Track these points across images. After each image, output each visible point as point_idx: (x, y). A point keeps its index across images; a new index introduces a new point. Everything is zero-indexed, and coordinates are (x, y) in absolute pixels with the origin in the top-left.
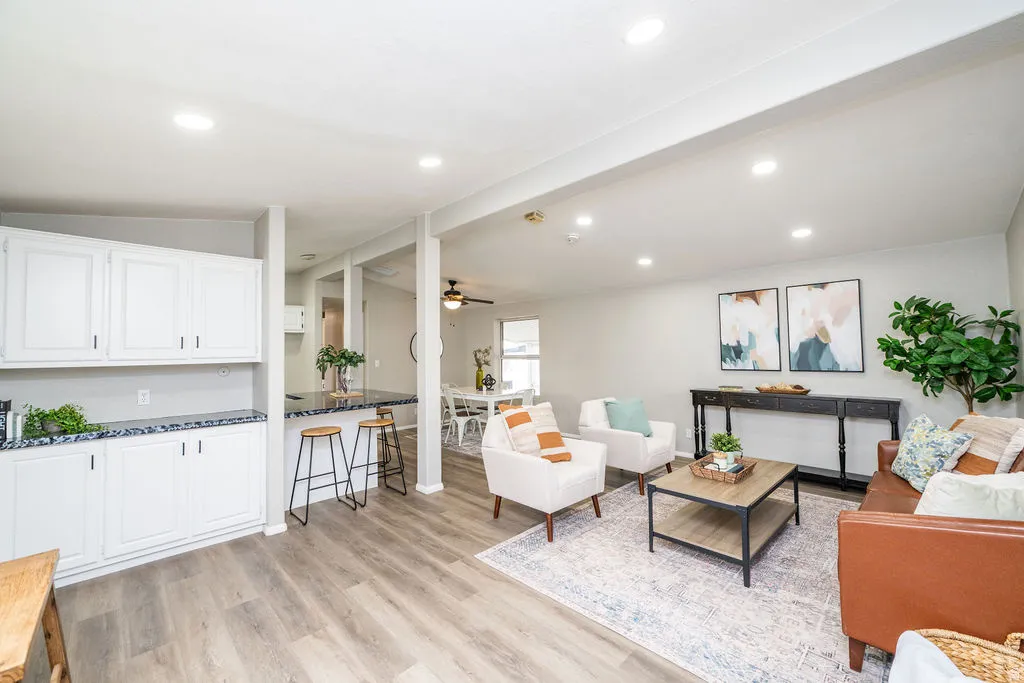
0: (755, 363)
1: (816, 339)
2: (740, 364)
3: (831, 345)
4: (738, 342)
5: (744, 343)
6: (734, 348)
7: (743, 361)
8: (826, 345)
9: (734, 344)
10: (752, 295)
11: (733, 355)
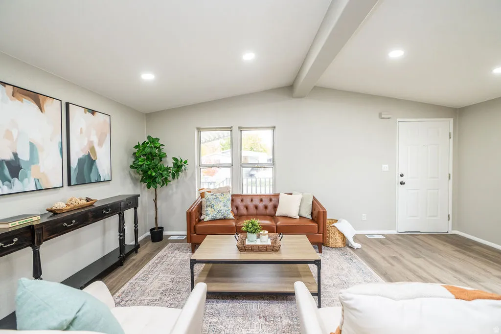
0: (37, 181)
1: (89, 156)
2: (17, 185)
3: (97, 161)
4: (15, 155)
5: (24, 156)
6: (8, 163)
7: (22, 181)
8: (95, 160)
9: (9, 157)
10: (36, 97)
11: (7, 172)
